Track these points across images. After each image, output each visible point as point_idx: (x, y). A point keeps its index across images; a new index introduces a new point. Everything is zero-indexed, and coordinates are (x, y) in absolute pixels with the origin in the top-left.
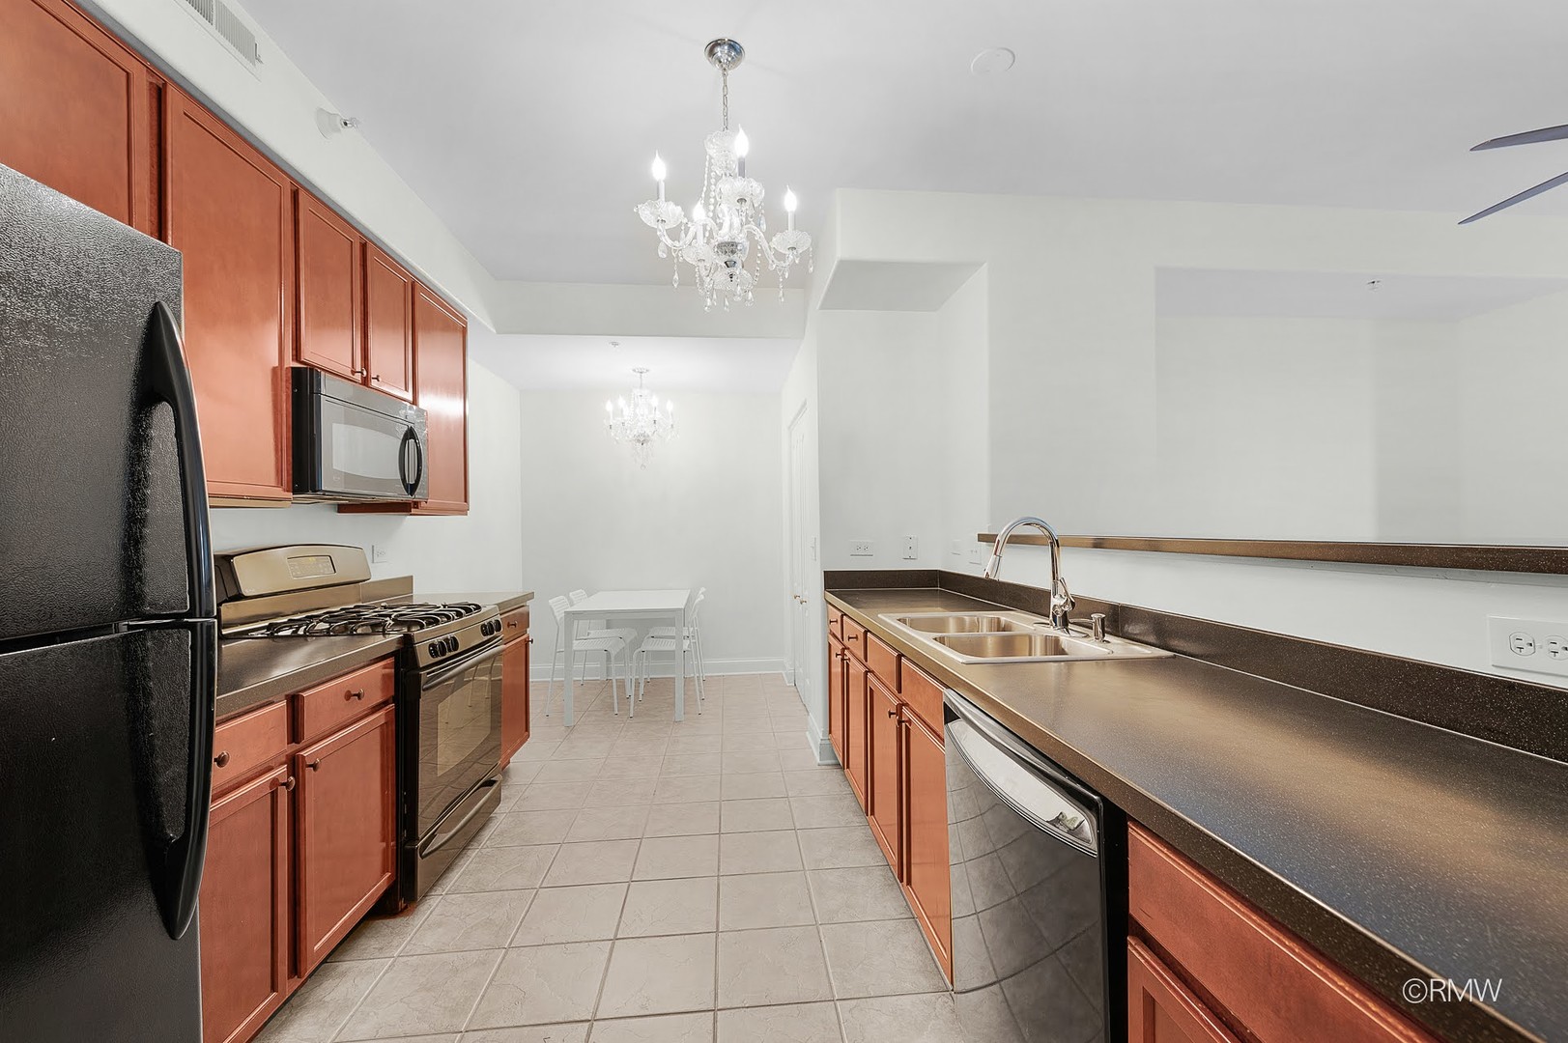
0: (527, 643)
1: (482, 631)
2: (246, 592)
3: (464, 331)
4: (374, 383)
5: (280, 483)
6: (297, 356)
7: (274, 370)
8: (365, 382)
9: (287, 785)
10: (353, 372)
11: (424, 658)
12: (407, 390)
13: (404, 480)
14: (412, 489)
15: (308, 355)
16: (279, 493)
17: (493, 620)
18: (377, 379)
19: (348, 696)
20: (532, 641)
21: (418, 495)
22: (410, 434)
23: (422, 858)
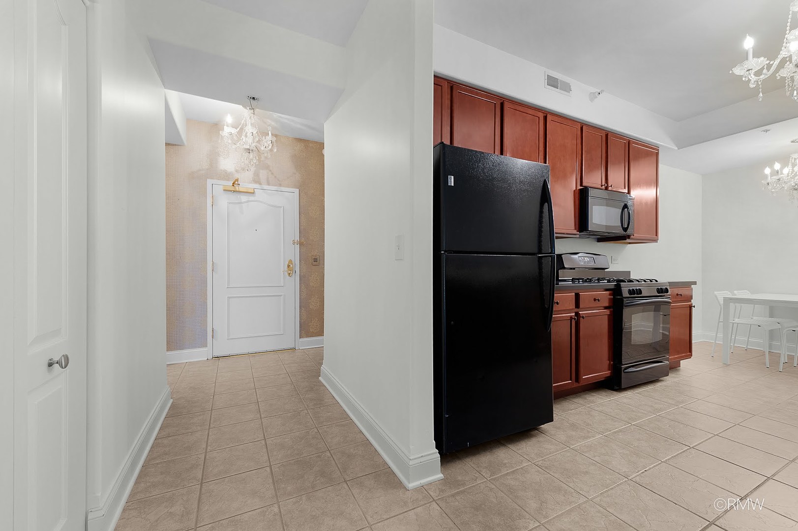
0: (691, 307)
1: (657, 291)
2: (566, 266)
3: (657, 154)
4: (610, 188)
5: (576, 229)
6: (581, 185)
7: (574, 191)
8: (606, 188)
9: (575, 319)
10: (602, 186)
11: (625, 294)
12: (625, 188)
13: (622, 225)
14: (625, 229)
15: (585, 184)
16: (575, 232)
17: (664, 287)
18: (611, 186)
19: (595, 300)
20: (694, 307)
21: (629, 232)
22: (626, 206)
23: (624, 372)
